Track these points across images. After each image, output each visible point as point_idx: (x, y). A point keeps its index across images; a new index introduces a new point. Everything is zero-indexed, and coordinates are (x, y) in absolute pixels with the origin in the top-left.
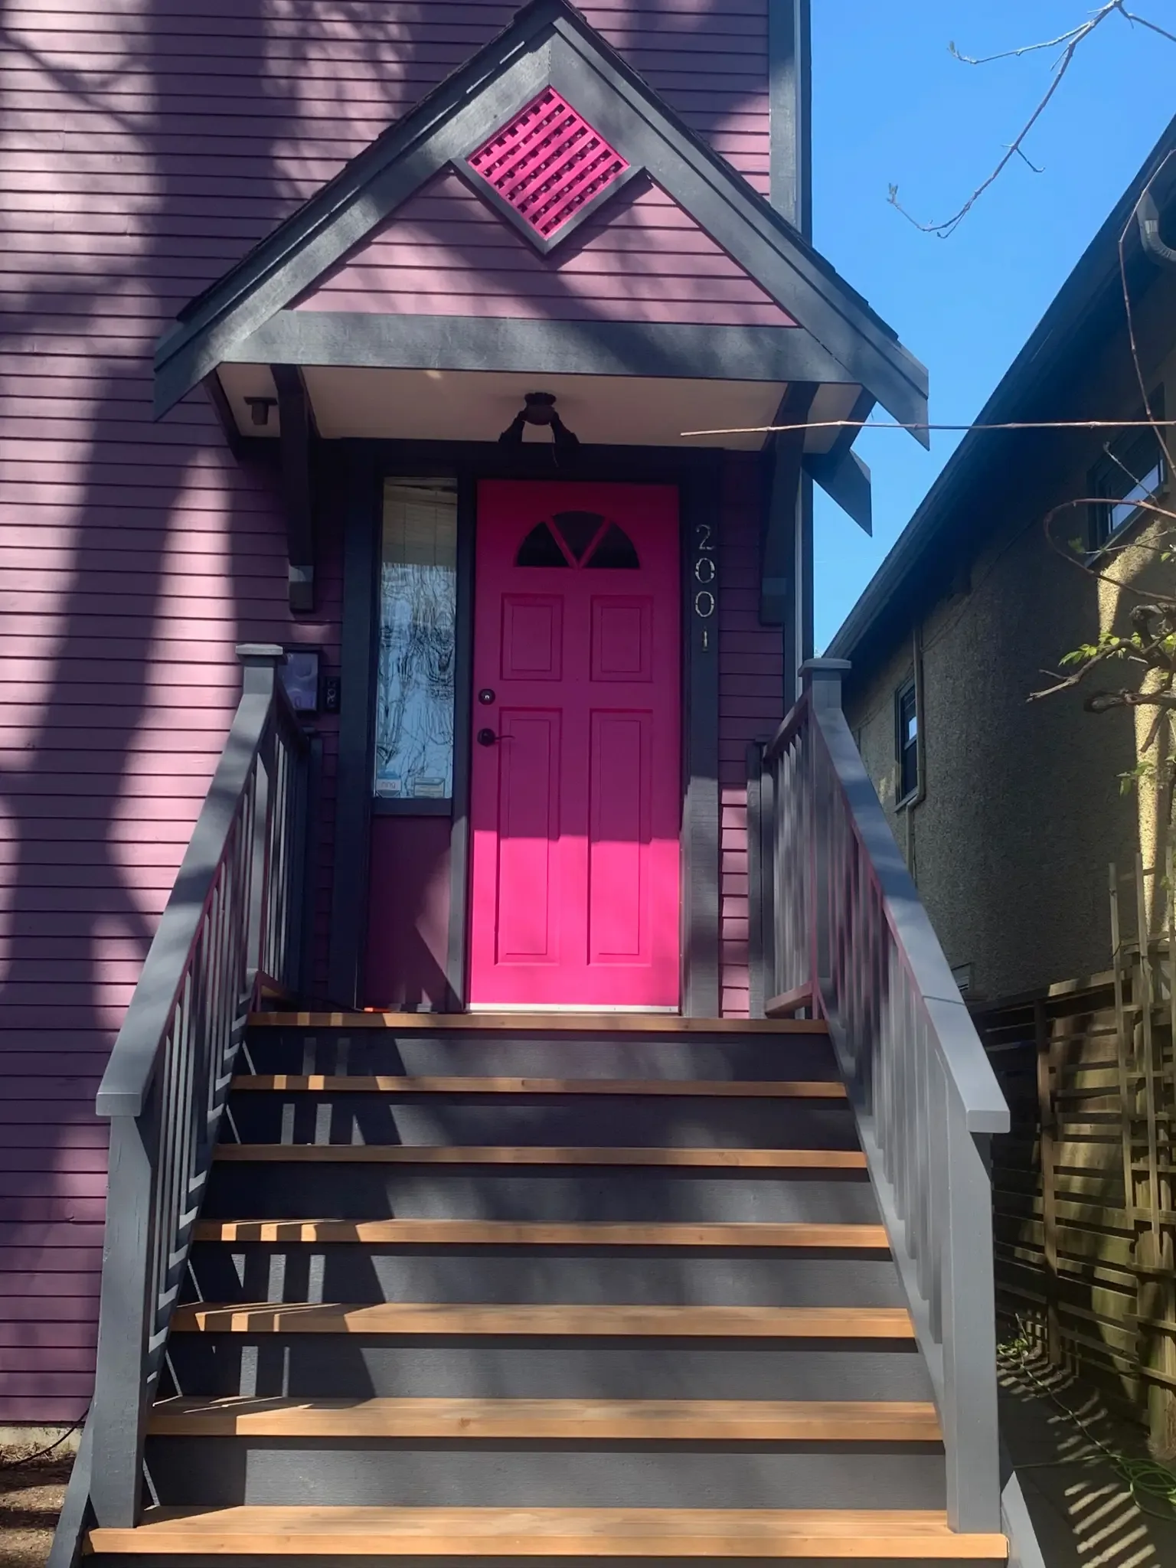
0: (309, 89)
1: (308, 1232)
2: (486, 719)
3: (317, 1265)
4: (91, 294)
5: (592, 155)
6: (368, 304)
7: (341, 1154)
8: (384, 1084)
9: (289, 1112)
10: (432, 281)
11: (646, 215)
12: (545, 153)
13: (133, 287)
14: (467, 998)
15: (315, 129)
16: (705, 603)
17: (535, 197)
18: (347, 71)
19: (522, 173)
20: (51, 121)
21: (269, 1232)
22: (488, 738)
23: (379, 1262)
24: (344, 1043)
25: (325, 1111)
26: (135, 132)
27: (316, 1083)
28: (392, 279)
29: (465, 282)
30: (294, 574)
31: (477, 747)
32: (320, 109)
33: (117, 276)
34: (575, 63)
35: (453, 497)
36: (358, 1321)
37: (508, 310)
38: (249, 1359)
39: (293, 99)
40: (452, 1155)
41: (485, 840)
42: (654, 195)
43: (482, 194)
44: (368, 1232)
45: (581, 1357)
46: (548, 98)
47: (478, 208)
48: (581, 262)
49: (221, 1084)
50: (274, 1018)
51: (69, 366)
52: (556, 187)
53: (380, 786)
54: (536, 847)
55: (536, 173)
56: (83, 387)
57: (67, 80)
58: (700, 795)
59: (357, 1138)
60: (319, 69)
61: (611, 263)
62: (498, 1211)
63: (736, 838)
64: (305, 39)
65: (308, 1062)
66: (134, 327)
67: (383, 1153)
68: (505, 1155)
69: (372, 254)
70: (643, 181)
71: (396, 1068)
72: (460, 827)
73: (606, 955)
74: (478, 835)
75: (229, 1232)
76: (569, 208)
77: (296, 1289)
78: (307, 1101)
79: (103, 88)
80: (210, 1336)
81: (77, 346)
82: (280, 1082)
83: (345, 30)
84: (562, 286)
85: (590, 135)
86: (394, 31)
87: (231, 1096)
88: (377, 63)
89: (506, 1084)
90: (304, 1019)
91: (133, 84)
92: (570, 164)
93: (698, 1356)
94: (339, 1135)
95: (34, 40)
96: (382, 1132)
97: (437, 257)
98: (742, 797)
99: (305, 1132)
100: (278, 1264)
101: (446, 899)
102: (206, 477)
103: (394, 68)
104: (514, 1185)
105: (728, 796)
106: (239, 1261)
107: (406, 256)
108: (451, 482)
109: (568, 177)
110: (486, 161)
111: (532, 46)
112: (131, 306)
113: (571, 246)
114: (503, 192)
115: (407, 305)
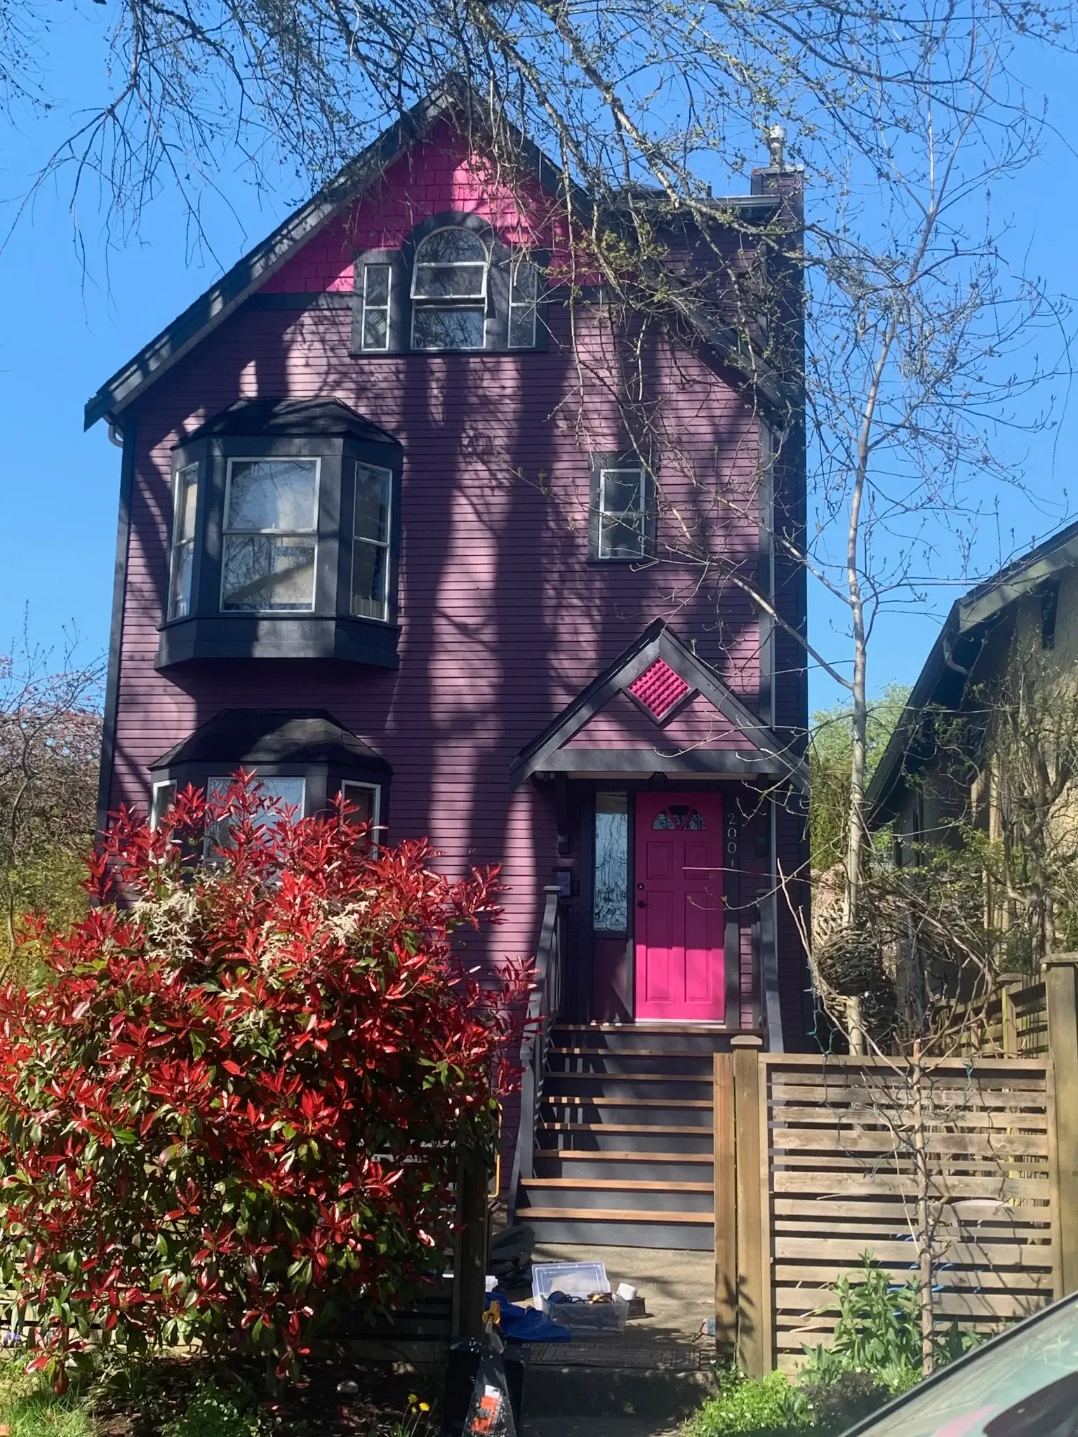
0: (562, 629)
1: (577, 1100)
2: (640, 896)
3: (580, 1111)
4: (474, 721)
5: (676, 684)
6: (589, 746)
7: (586, 1076)
8: (601, 1052)
9: (568, 1061)
10: (613, 736)
11: (696, 707)
12: (658, 683)
13: (491, 717)
14: (634, 1016)
15: (565, 646)
16: (732, 849)
17: (654, 701)
18: (579, 620)
19: (648, 692)
20: (456, 647)
21: (564, 1100)
22: (641, 905)
23: (600, 1110)
24: (586, 1036)
25: (580, 1061)
26: (492, 650)
27: (577, 1051)
28: (598, 735)
29: (627, 735)
30: (560, 839)
31: (637, 908)
32: (567, 637)
33: (485, 712)
34: (669, 646)
35: (625, 799)
36: (594, 1127)
37: (642, 746)
38: (561, 1138)
39: (556, 633)
40: (624, 1077)
41: (641, 949)
42: (701, 698)
43: (633, 700)
44: (596, 1101)
45: (665, 1139)
46: (658, 661)
47: (631, 705)
48: (673, 726)
49: (545, 1050)
50: (561, 1027)
51: (466, 751)
52: (662, 697)
53: (597, 925)
54: (662, 952)
55: (655, 691)
56: (471, 760)
57: (463, 628)
58: (731, 930)
59: (592, 1071)
60: (567, 620)
61: (683, 726)
62: (639, 1095)
63: (746, 949)
64: (559, 606)
65: (573, 1043)
66: (492, 734)
67: (600, 1076)
68: (642, 1077)
69: (591, 726)
70: (696, 693)
71: (605, 1046)
72: (631, 942)
73: (693, 999)
74: (638, 947)
75: (552, 1100)
76: (668, 705)
77: (574, 1119)
78: (574, 1057)
79: (477, 632)
80: (548, 1130)
81: (469, 743)
82: (564, 1051)
83: (576, 602)
84: (664, 737)
85: (675, 676)
86: (597, 602)
87: (549, 1055)
88: (590, 616)
89: (644, 1052)
90: (571, 1027)
91: (488, 630)
92: (667, 688)
93: (698, 1140)
94: (586, 1069)
95: (450, 612)
96: (600, 1068)
97: (615, 726)
98: (748, 931)
99: (573, 1067)
100: (568, 1111)
101: (624, 974)
102: (523, 797)
103: (598, 618)
104: (645, 1088)
105: (743, 931)
106: (555, 1109)
107: (604, 726)
108: (625, 793)
109: (667, 693)
110: (635, 688)
111: (652, 640)
112: (491, 725)
113: (668, 720)
114: (641, 700)
115: (604, 746)
